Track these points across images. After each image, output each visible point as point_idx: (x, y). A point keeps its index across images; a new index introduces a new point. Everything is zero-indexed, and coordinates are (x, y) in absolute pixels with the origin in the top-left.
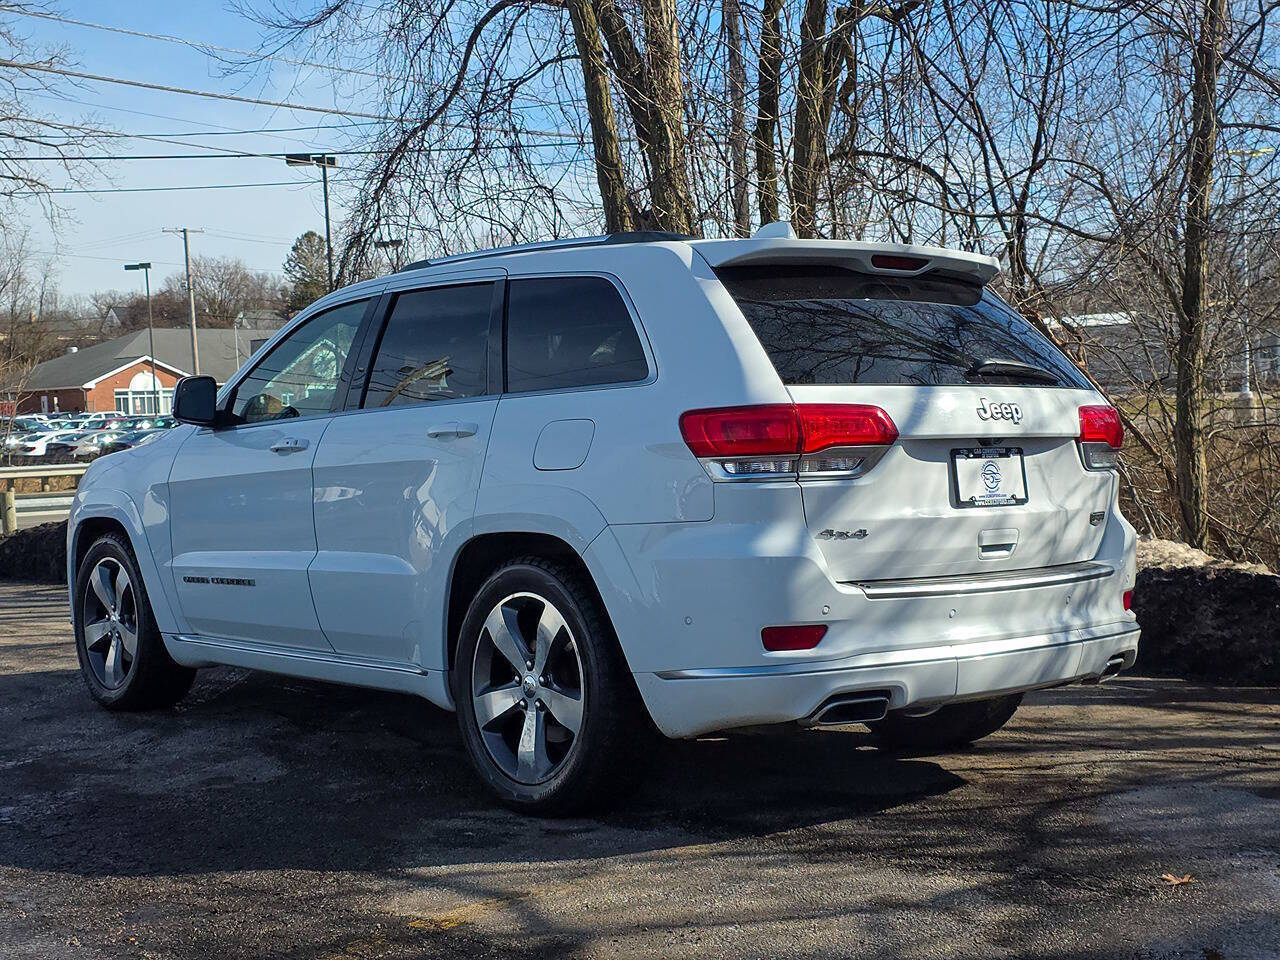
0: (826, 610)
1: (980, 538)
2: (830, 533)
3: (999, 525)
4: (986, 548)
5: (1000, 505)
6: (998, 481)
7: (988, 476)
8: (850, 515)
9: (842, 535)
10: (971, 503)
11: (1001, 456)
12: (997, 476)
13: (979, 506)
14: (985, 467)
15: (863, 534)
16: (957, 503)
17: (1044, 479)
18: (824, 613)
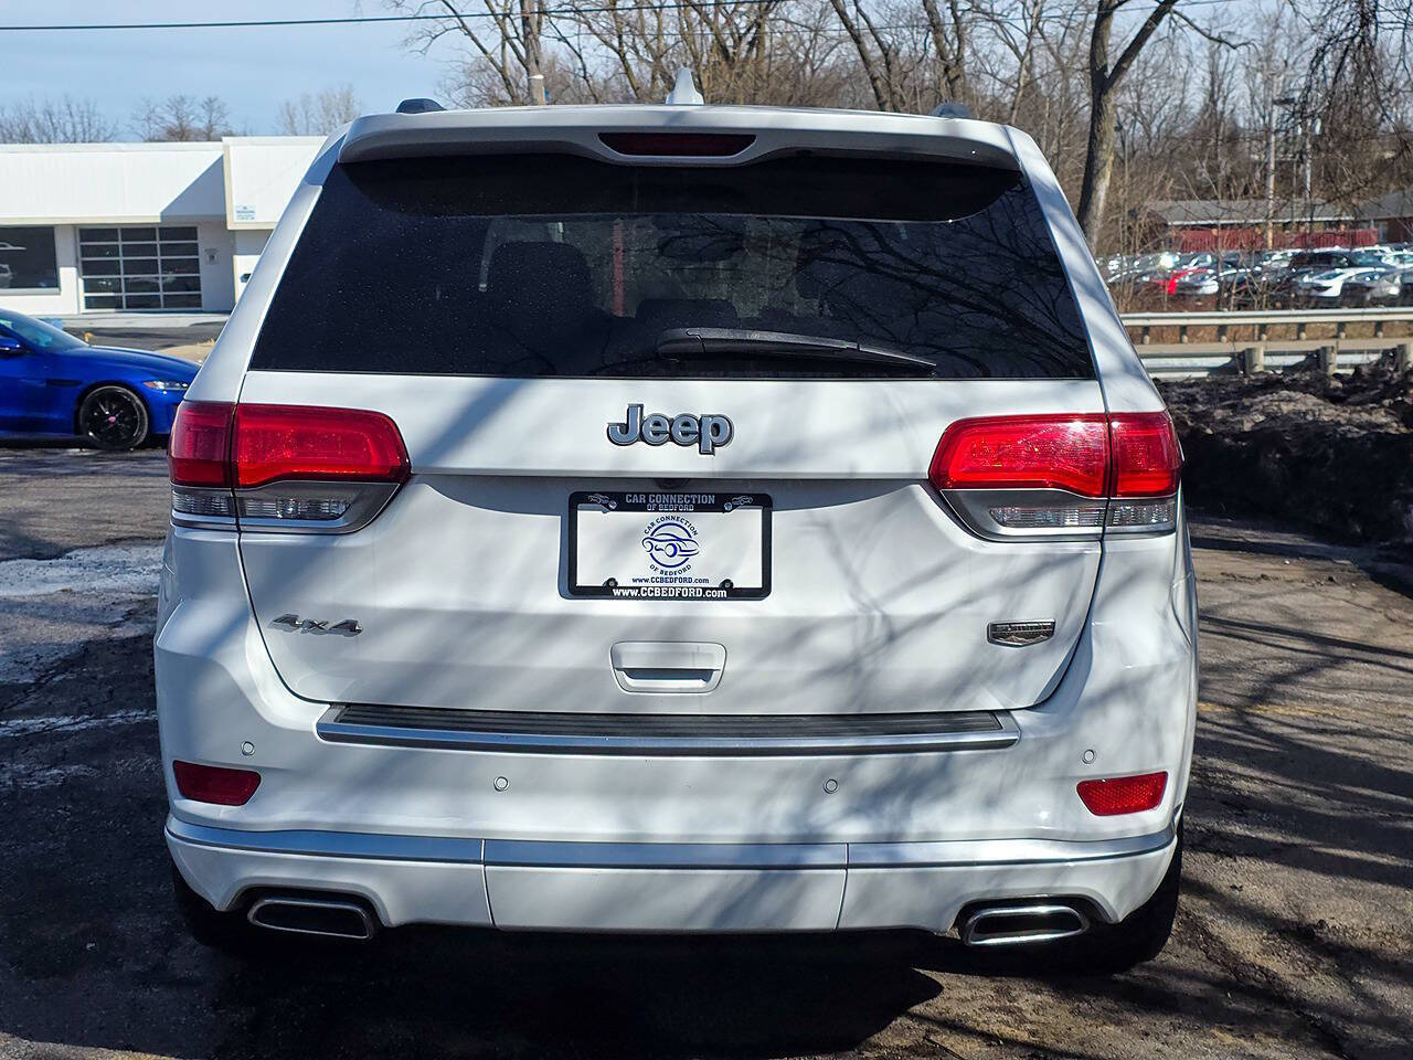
0: (248, 748)
1: (615, 656)
2: (290, 621)
3: (672, 634)
4: (632, 673)
5: (680, 597)
6: (688, 554)
7: (660, 545)
8: (329, 595)
9: (313, 626)
10: (607, 591)
11: (700, 508)
12: (689, 546)
13: (621, 597)
14: (654, 529)
15: (350, 628)
16: (572, 588)
17: (837, 552)
18: (245, 754)
